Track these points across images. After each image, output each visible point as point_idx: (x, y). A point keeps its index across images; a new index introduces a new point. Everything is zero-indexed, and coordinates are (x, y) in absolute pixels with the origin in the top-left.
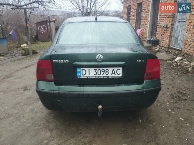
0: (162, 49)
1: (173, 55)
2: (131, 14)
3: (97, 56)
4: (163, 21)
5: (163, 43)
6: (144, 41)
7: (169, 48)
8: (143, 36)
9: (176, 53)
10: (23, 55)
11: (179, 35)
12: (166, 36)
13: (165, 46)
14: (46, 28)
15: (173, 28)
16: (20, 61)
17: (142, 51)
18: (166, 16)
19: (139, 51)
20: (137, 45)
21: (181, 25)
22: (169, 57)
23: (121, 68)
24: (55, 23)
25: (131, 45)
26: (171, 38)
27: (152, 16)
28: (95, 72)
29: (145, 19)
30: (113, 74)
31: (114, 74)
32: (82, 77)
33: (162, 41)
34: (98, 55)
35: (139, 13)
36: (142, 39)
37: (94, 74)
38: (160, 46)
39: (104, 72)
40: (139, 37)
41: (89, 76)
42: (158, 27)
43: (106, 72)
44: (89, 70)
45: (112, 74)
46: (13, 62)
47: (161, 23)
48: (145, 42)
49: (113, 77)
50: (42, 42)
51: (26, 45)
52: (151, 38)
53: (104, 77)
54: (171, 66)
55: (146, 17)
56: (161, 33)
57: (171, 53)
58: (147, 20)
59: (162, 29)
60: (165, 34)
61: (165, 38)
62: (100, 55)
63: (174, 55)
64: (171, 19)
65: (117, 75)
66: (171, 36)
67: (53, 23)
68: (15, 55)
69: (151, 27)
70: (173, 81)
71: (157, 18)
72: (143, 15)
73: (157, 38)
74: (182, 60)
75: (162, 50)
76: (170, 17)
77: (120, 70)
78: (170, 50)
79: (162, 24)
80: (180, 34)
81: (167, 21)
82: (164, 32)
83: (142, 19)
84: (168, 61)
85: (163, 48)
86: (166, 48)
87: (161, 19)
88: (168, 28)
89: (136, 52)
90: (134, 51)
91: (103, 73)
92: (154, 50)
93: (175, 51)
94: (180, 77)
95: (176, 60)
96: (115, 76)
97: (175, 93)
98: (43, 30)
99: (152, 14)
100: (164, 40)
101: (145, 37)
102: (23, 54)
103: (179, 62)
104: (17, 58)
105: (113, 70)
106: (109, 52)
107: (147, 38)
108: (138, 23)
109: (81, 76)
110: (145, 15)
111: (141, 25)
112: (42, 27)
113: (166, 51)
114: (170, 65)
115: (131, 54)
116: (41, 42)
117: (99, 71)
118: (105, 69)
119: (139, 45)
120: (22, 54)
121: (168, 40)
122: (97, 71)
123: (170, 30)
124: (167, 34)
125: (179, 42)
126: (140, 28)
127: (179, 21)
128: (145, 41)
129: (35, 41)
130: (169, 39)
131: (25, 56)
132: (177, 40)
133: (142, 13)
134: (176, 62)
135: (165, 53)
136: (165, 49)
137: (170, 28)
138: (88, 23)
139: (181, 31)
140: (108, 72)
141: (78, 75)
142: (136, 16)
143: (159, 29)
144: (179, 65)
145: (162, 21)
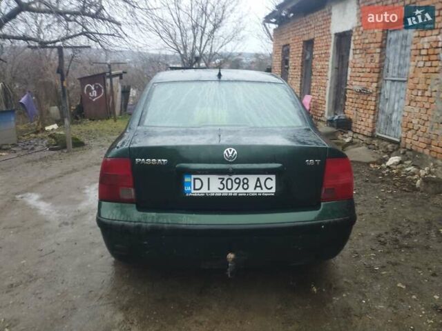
0: (357, 138)
1: (382, 153)
2: (290, 62)
3: (225, 152)
4: (359, 79)
5: (360, 127)
6: (320, 120)
7: (373, 137)
8: (316, 111)
9: (387, 149)
10: (51, 149)
11: (393, 111)
12: (366, 111)
13: (365, 133)
14: (103, 91)
15: (380, 94)
16: (46, 162)
17: (315, 142)
18: (364, 70)
19: (309, 143)
20: (305, 129)
21: (396, 88)
22: (373, 157)
23: (273, 177)
24: (121, 78)
25: (292, 131)
26: (378, 117)
27: (336, 68)
28: (221, 183)
29: (321, 74)
30: (257, 188)
31: (260, 188)
32: (194, 193)
33: (359, 123)
34: (228, 149)
35: (307, 61)
36: (314, 116)
37: (219, 189)
38: (355, 133)
39: (239, 183)
40: (308, 113)
41: (209, 192)
42: (348, 91)
43: (244, 184)
44: (209, 179)
45: (255, 189)
46: (30, 164)
47: (354, 83)
48: (321, 124)
49: (257, 193)
50: (93, 120)
51: (55, 126)
52: (336, 114)
53: (240, 195)
54: (378, 176)
55: (322, 70)
56: (356, 105)
57: (378, 147)
58: (324, 77)
59: (357, 96)
60: (364, 107)
61: (363, 115)
62: (230, 150)
63: (384, 152)
64: (377, 75)
65: (265, 190)
66: (376, 111)
67: (118, 78)
68: (33, 149)
69: (334, 92)
70: (382, 207)
71: (347, 73)
72: (317, 65)
73: (348, 116)
74: (401, 162)
75: (357, 140)
76: (374, 72)
77: (272, 180)
78: (375, 142)
79: (357, 86)
80: (396, 108)
81: (367, 80)
82: (362, 102)
83: (314, 73)
84: (372, 166)
85: (360, 137)
86: (367, 136)
87: (354, 75)
88: (370, 94)
89: (304, 143)
90: (299, 142)
91: (237, 185)
92: (341, 142)
93: (385, 143)
94: (398, 200)
95: (388, 163)
96: (262, 191)
97: (386, 233)
98: (95, 93)
99: (336, 65)
100: (362, 121)
101: (322, 112)
102: (51, 147)
103: (394, 167)
104: (38, 156)
105: (258, 180)
106: (249, 144)
107: (326, 115)
108: (305, 83)
109: (193, 191)
110: (319, 67)
111: (312, 87)
112: (93, 88)
113: (368, 144)
114: (377, 173)
115: (295, 147)
116: (90, 120)
117: (229, 181)
118: (242, 177)
119: (309, 130)
120: (48, 146)
121: (370, 121)
122: (224, 182)
123: (373, 99)
124: (368, 107)
125: (393, 125)
126: (309, 94)
127: (393, 81)
128: (322, 121)
129: (78, 119)
130: (372, 117)
131: (56, 152)
132: (389, 120)
133: (315, 62)
134: (388, 167)
135: (364, 148)
136: (365, 139)
137: (374, 94)
138: (204, 83)
139: (398, 101)
140: (247, 184)
141: (187, 189)
142: (300, 67)
143: (350, 95)
144: (397, 174)
145: (357, 79)
